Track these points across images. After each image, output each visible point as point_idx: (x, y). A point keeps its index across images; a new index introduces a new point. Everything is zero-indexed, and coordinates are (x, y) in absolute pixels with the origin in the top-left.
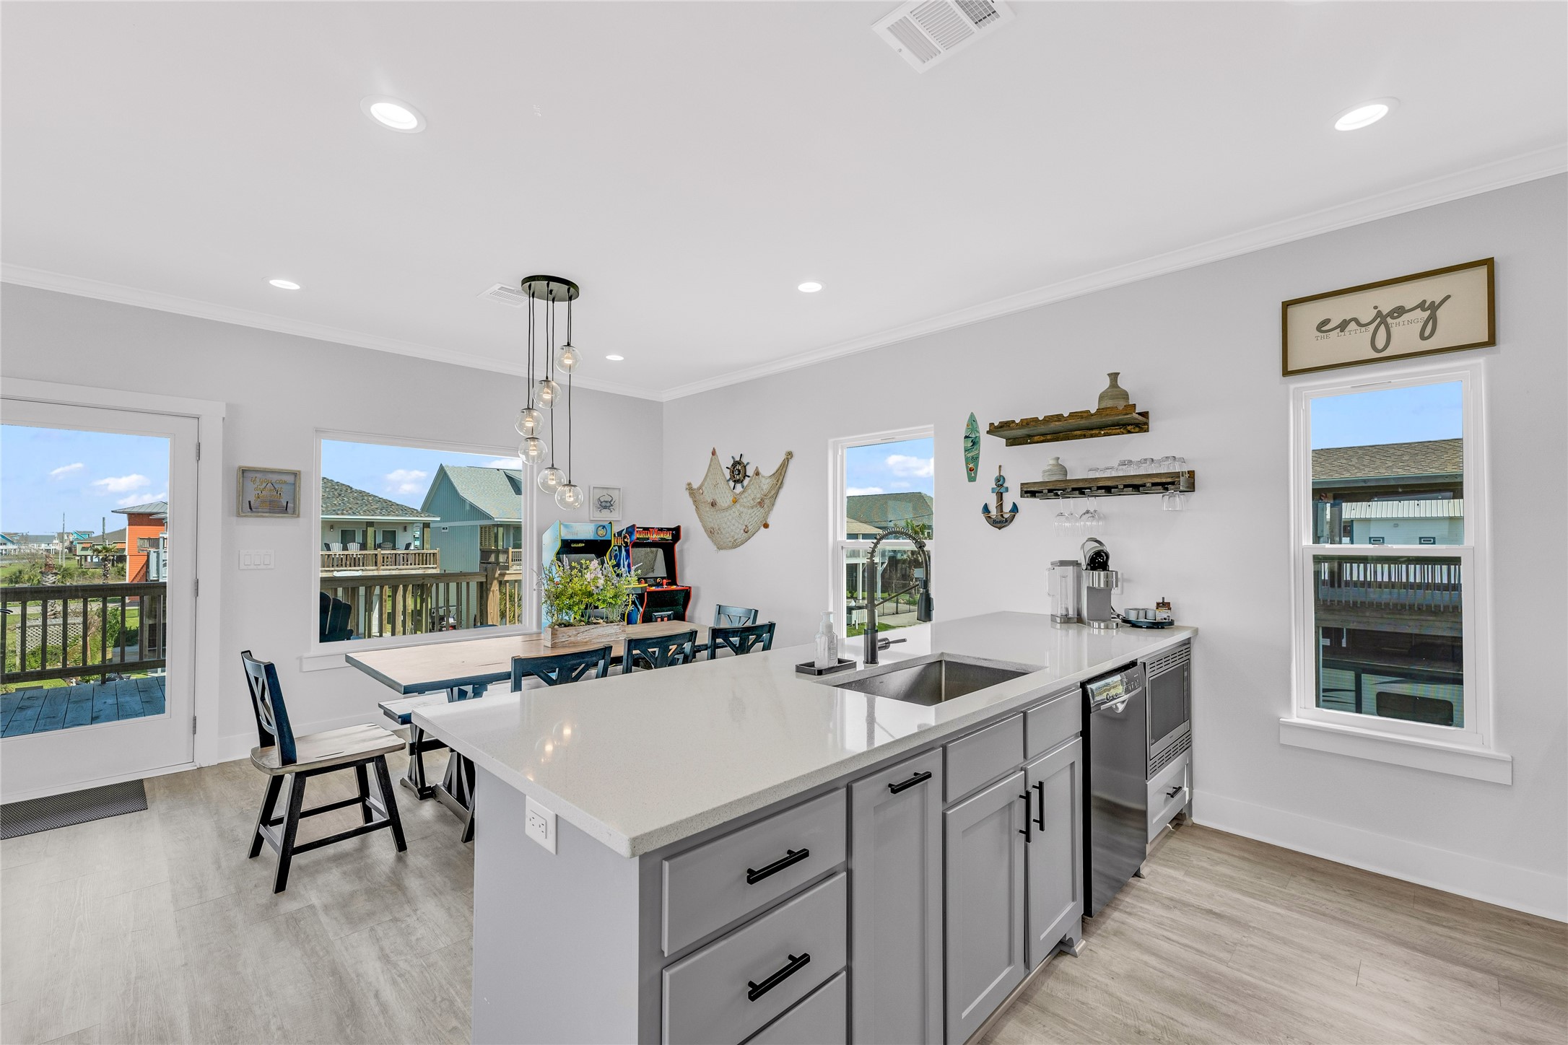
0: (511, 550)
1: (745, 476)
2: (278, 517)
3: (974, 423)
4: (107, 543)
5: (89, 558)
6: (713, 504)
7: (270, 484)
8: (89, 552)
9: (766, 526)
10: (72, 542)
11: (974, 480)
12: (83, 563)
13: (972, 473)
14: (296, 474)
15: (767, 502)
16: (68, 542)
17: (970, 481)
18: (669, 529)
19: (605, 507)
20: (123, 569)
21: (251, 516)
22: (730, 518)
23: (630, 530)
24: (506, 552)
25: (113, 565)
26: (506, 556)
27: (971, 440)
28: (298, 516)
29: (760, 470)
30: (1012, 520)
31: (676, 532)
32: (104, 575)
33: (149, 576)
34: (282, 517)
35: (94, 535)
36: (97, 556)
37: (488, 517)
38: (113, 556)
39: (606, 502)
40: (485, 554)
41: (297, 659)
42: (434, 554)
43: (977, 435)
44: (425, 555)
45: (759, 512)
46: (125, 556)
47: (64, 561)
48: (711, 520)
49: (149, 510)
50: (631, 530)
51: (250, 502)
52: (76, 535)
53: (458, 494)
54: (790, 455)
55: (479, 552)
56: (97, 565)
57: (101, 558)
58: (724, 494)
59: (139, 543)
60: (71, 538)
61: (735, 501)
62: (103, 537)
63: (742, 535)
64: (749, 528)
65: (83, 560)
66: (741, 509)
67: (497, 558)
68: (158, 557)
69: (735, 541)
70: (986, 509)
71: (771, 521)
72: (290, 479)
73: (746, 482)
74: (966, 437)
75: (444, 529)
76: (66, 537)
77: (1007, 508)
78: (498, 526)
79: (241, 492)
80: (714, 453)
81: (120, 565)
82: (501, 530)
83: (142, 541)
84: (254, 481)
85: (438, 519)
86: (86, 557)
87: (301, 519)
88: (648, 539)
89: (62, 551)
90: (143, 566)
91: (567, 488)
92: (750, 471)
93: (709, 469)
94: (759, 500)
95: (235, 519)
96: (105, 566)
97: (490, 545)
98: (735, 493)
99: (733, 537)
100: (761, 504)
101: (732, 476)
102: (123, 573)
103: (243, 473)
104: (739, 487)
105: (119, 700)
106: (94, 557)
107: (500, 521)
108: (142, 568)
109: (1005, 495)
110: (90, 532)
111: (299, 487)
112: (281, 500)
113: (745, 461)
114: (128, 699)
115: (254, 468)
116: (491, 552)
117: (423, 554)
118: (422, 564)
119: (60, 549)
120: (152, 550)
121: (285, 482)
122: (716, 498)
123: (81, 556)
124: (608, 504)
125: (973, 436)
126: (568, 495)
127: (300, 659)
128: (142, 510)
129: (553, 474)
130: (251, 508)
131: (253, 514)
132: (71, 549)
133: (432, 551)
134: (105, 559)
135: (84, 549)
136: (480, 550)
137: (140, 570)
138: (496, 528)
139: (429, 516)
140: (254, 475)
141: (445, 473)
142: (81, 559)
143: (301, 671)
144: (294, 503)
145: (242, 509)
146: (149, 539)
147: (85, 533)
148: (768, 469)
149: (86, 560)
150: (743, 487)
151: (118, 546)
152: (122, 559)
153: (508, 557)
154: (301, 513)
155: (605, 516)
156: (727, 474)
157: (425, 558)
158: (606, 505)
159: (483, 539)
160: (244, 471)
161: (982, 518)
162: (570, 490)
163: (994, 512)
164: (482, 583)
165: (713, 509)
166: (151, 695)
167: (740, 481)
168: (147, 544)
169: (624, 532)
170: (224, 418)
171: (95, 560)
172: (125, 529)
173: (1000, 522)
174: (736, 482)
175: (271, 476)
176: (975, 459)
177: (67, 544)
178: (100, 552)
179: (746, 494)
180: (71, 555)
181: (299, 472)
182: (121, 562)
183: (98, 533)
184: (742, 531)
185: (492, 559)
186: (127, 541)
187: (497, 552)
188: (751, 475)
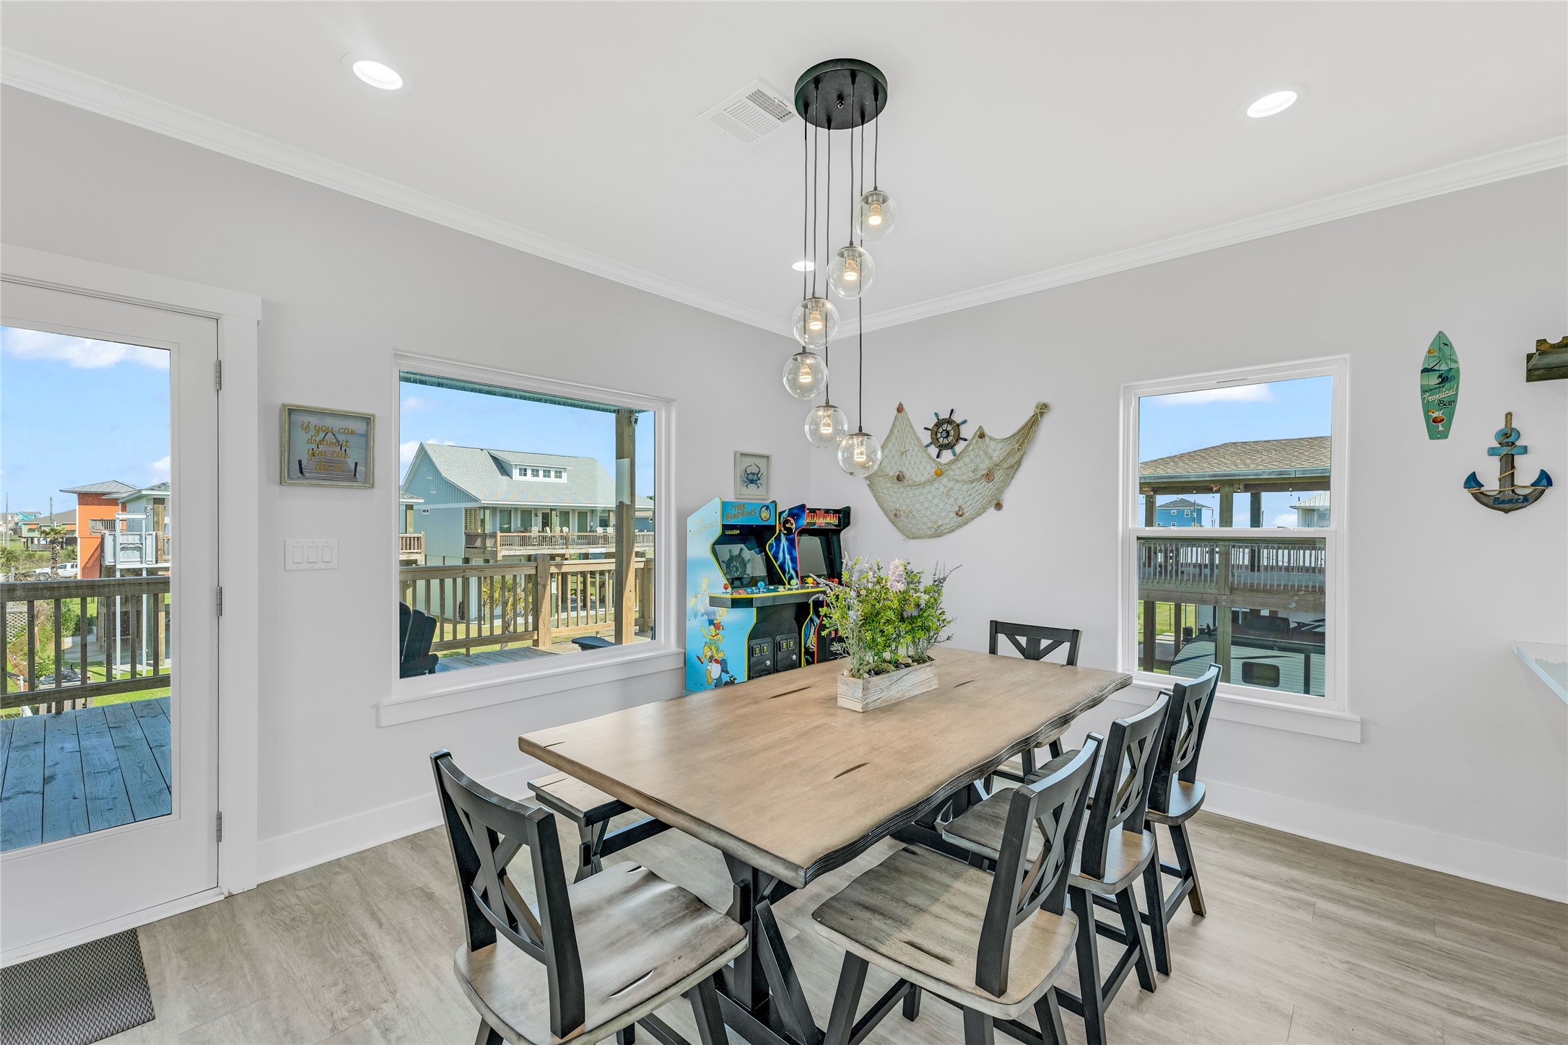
0: (499, 534)
1: (958, 438)
2: (344, 487)
3: (1446, 349)
4: (55, 525)
5: (36, 540)
6: (900, 478)
7: (330, 435)
8: (36, 534)
9: (999, 506)
10: (17, 524)
11: (1444, 435)
12: (29, 545)
13: (1438, 424)
14: (368, 420)
15: (999, 475)
16: (13, 523)
17: (1434, 435)
18: (836, 512)
19: (752, 482)
20: (73, 551)
21: (302, 485)
22: (930, 496)
23: (796, 511)
24: (493, 535)
25: (62, 547)
26: (493, 541)
27: (1437, 374)
28: (373, 487)
29: (987, 431)
30: (1536, 500)
31: (844, 516)
32: (53, 559)
33: (104, 560)
34: (350, 487)
35: (40, 516)
36: (45, 539)
37: (475, 500)
38: (62, 538)
39: (753, 474)
40: (470, 538)
41: (372, 707)
42: (418, 538)
43: (1453, 366)
44: (408, 539)
45: (986, 489)
46: (75, 539)
47: (8, 544)
48: (894, 499)
49: (100, 490)
50: (798, 512)
51: (300, 462)
52: (21, 516)
53: (440, 474)
54: (1043, 409)
55: (464, 536)
56: (45, 549)
57: (48, 540)
58: (921, 464)
59: (91, 524)
60: (16, 519)
61: (939, 474)
62: (51, 518)
63: (952, 519)
64: (965, 510)
65: (29, 542)
66: (951, 484)
67: (484, 543)
68: (114, 540)
69: (939, 527)
70: (1472, 482)
71: (1008, 498)
72: (359, 427)
73: (959, 447)
74: (1425, 371)
75: (424, 511)
76: (10, 518)
77: (1525, 475)
78: (485, 508)
79: (287, 445)
80: (900, 409)
81: (70, 548)
82: (487, 512)
83: (94, 522)
84: (306, 428)
85: (422, 501)
86: (32, 539)
87: (375, 491)
88: (814, 524)
89: (6, 533)
90: (98, 547)
91: (856, 441)
92: (967, 432)
93: (891, 431)
94: (984, 472)
95: (277, 488)
96: (53, 549)
97: (477, 529)
98: (939, 463)
99: (936, 522)
100: (989, 476)
101: (935, 441)
102: (73, 556)
103: (290, 414)
104: (947, 455)
105: (82, 743)
106: (41, 539)
107: (487, 504)
108: (96, 549)
109: (1518, 460)
110: (36, 513)
111: (374, 441)
112: (347, 459)
113: (957, 418)
114: (95, 741)
115: (307, 407)
116: (477, 536)
117: (406, 538)
118: (406, 549)
119: (4, 531)
120: (107, 532)
121: (353, 433)
122: (904, 470)
123: (27, 538)
124: (755, 478)
125: (1444, 367)
126: (857, 451)
127: (377, 707)
128: (93, 490)
129: (829, 416)
130: (301, 472)
131: (305, 482)
132: (16, 531)
133: (416, 535)
134: (52, 542)
135: (30, 530)
136: (465, 533)
137: (95, 551)
138: (482, 511)
139: (412, 498)
140: (305, 419)
141: (426, 452)
142: (27, 540)
143: (378, 726)
144: (366, 464)
145: (288, 473)
146: (101, 520)
147: (31, 514)
148: (1003, 426)
149: (32, 543)
150: (955, 455)
151: (68, 528)
152: (72, 541)
153: (496, 542)
154: (376, 484)
155: (752, 492)
156: (926, 438)
157: (408, 542)
158: (752, 479)
159: (468, 523)
160: (291, 411)
161: (1467, 495)
162: (862, 444)
163: (1491, 483)
164: (530, 575)
165: (898, 485)
166: (128, 734)
167: (950, 446)
168: (99, 525)
169: (785, 515)
170: (259, 322)
171: (43, 542)
172: (75, 510)
173: (1510, 501)
174: (942, 447)
175: (330, 422)
176: (1449, 404)
177: (11, 525)
178: (48, 534)
179: (960, 464)
180: (16, 537)
181: (374, 416)
182: (70, 545)
183: (45, 513)
184: (953, 515)
185: (478, 543)
186: (77, 523)
187: (484, 536)
188: (969, 437)
